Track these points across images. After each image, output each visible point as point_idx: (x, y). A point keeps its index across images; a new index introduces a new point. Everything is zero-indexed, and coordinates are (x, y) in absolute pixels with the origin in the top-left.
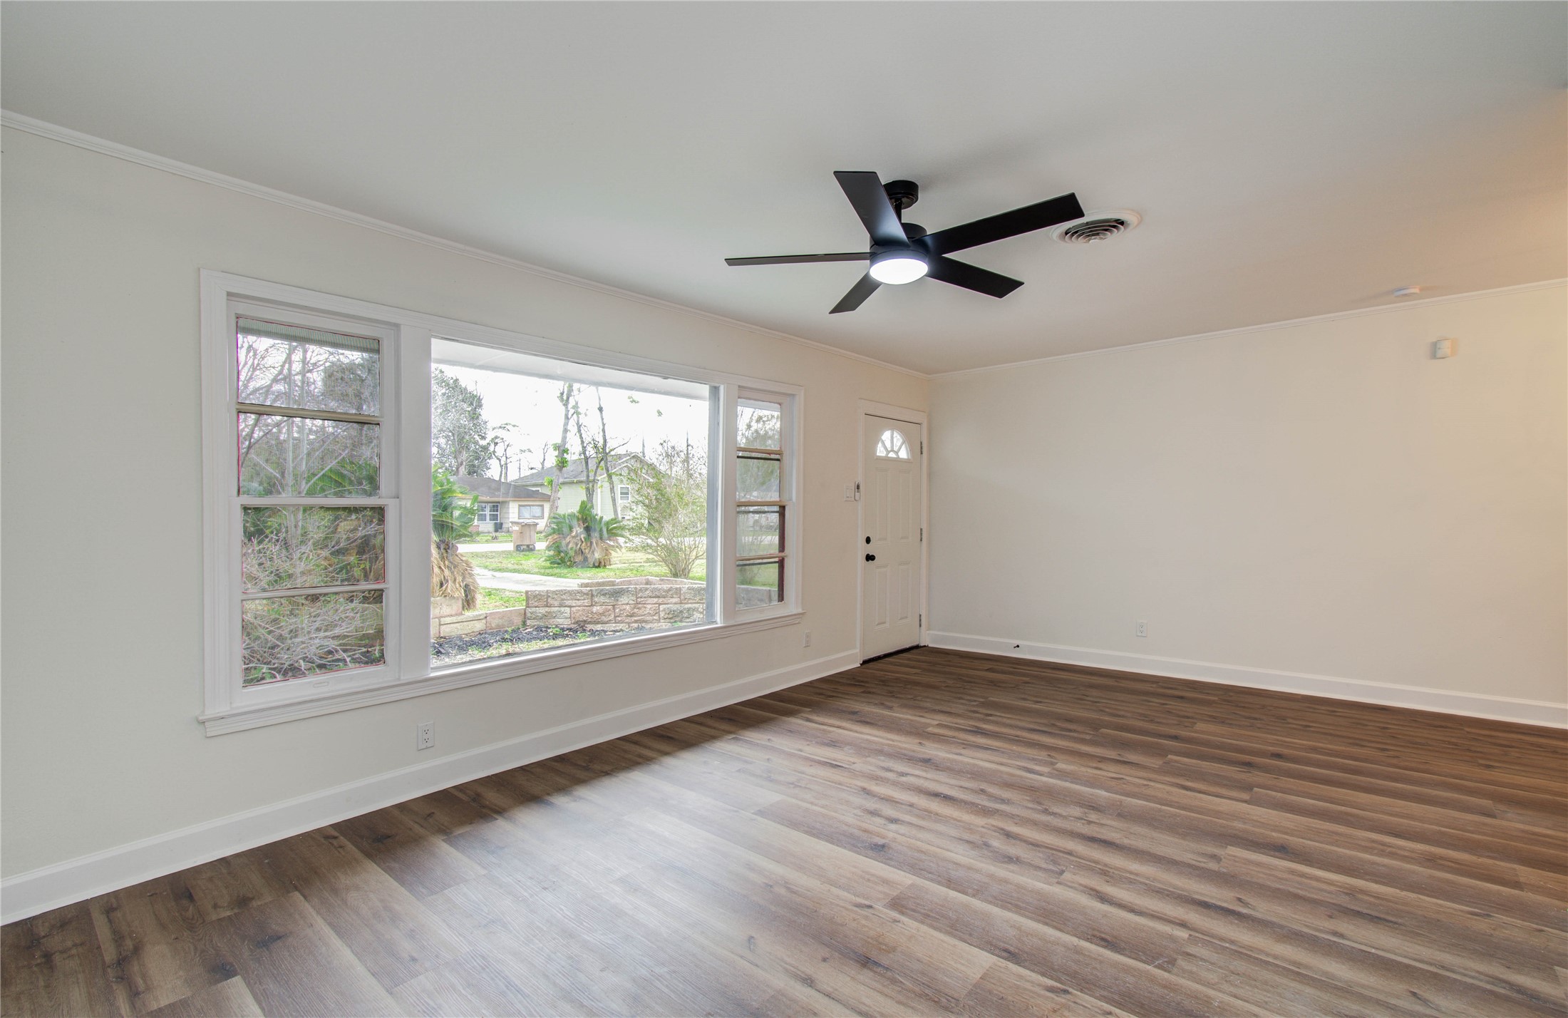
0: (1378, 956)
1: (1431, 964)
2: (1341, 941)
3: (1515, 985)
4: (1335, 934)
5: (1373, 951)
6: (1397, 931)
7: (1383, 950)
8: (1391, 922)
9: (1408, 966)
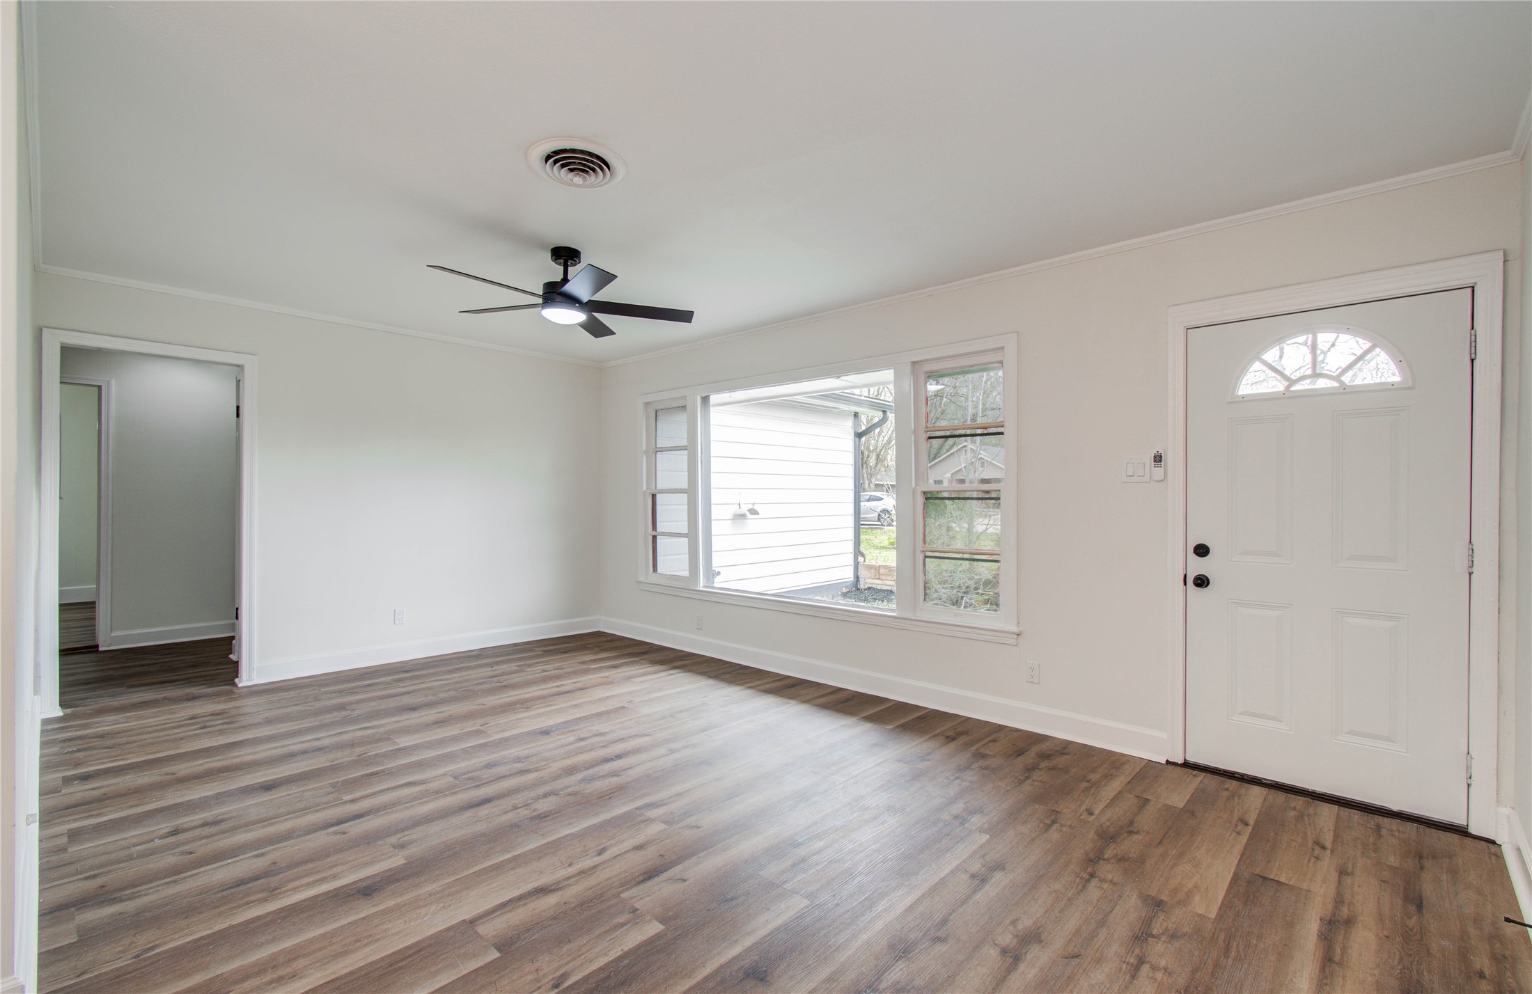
0: (224, 859)
1: (185, 878)
2: (255, 853)
3: (118, 902)
4: (262, 855)
5: (229, 861)
6: (218, 885)
7: (223, 866)
8: (226, 889)
9: (201, 866)
